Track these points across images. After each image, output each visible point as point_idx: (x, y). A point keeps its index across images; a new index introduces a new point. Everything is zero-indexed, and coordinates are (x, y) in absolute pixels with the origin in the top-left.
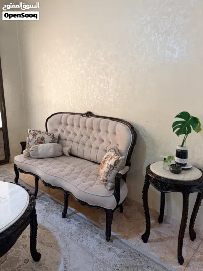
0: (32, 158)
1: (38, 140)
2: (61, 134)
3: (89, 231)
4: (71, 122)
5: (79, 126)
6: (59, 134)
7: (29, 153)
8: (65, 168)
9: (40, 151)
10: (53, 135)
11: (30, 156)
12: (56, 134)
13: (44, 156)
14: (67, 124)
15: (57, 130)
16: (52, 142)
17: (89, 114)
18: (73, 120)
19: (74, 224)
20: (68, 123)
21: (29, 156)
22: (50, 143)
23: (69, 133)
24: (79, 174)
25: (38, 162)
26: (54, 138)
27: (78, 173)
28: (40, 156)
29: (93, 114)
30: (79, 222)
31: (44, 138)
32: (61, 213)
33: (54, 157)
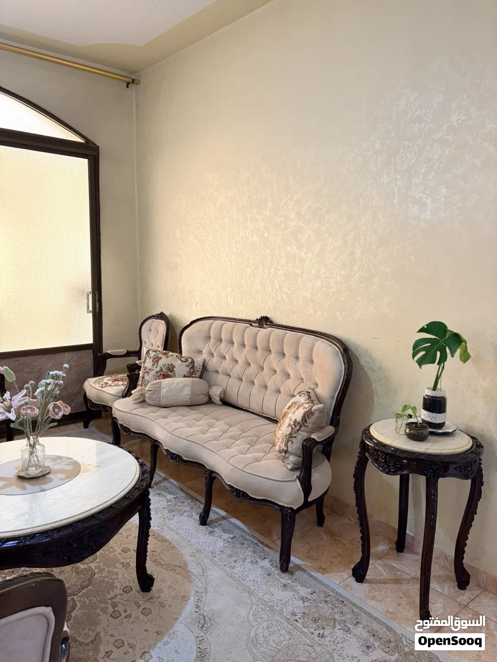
0: (149, 405)
1: (161, 370)
2: (207, 360)
3: (248, 553)
4: (228, 337)
5: (244, 345)
6: (205, 360)
7: (143, 395)
8: (211, 426)
9: (164, 391)
10: (193, 362)
11: (144, 401)
12: (199, 360)
13: (173, 402)
14: (221, 340)
15: (200, 352)
16: (190, 375)
17: (264, 321)
18: (232, 333)
19: (220, 537)
20: (223, 337)
21: (142, 402)
22: (185, 376)
23: (224, 358)
24: (236, 440)
25: (159, 413)
26: (193, 367)
27: (235, 438)
28: (164, 402)
29: (271, 322)
30: (232, 536)
31: (173, 367)
32: (198, 517)
33: (191, 405)
